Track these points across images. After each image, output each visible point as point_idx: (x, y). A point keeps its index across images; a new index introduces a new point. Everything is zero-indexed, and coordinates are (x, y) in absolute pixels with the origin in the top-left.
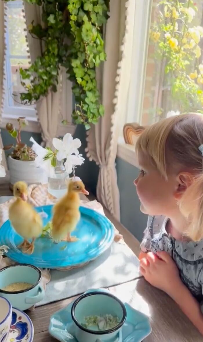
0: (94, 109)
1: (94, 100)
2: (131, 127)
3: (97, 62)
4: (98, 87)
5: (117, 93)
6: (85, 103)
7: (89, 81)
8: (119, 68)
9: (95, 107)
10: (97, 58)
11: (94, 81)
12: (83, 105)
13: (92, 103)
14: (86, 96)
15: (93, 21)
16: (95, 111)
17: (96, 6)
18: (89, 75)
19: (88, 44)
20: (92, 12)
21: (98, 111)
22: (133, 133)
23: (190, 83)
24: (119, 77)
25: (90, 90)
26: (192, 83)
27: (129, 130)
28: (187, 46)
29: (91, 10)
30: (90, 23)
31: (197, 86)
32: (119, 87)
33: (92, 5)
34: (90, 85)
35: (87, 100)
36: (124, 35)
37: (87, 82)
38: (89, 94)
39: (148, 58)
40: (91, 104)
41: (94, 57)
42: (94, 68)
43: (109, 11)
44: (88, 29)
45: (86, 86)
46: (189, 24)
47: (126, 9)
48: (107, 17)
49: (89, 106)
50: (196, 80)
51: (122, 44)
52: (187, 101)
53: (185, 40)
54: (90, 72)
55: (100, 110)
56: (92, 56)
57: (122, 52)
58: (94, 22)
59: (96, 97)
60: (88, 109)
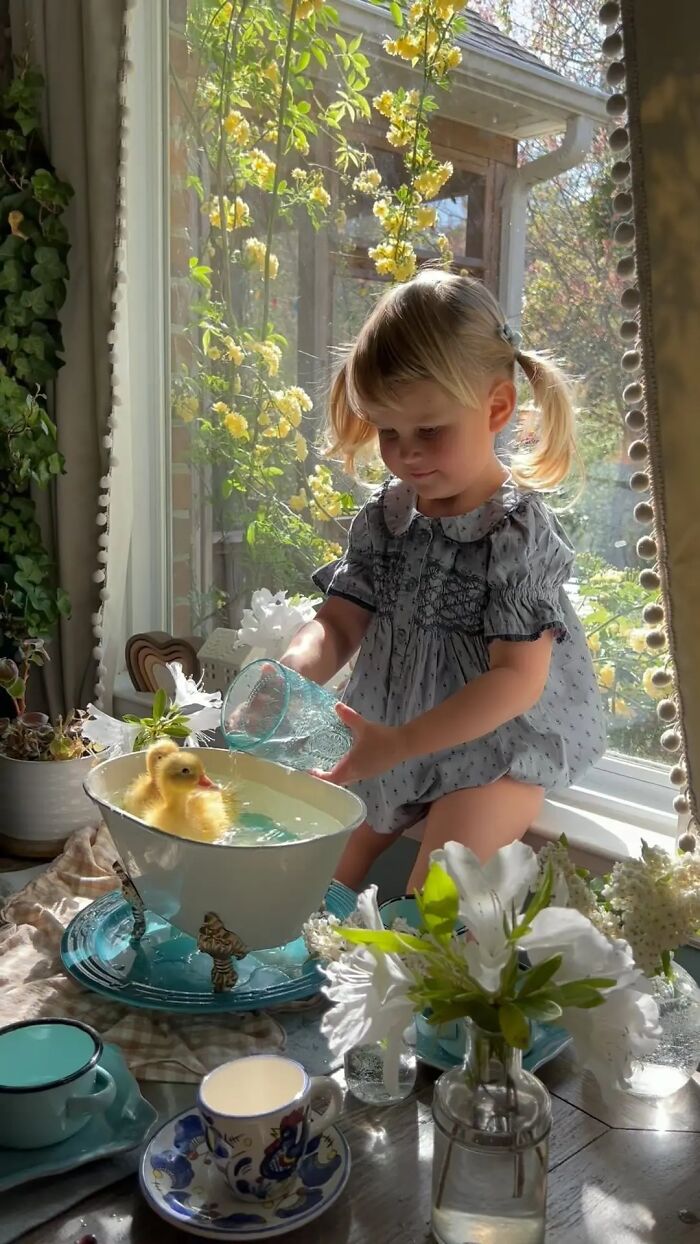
0: (40, 600)
1: (37, 577)
2: (147, 644)
3: (42, 477)
4: (45, 544)
5: (106, 557)
6: (15, 587)
7: (19, 528)
8: (105, 491)
9: (44, 595)
10: (42, 467)
11: (31, 526)
12: (11, 592)
13: (35, 585)
14: (16, 568)
15: (20, 375)
16: (45, 606)
17: (26, 340)
18: (18, 512)
19: (15, 435)
20: (14, 353)
21: (54, 606)
22: (154, 659)
23: (291, 521)
24: (106, 514)
25: (24, 553)
26: (295, 522)
27: (143, 653)
28: (273, 432)
29: (13, 346)
30: (14, 379)
31: (308, 527)
32: (107, 539)
33: (15, 336)
34: (22, 538)
35: (18, 579)
36: (109, 411)
37: (12, 531)
38: (23, 562)
39: (173, 462)
40: (30, 589)
41: (34, 466)
42: (27, 494)
43: (62, 349)
44: (9, 395)
45: (10, 543)
46: (270, 380)
47: (111, 347)
48: (58, 364)
49: (25, 592)
50: (306, 515)
51: (108, 431)
52: (290, 566)
53: (264, 418)
54: (17, 503)
55: (60, 604)
56: (26, 463)
57: (109, 451)
58: (23, 376)
59: (41, 568)
60: (23, 600)
